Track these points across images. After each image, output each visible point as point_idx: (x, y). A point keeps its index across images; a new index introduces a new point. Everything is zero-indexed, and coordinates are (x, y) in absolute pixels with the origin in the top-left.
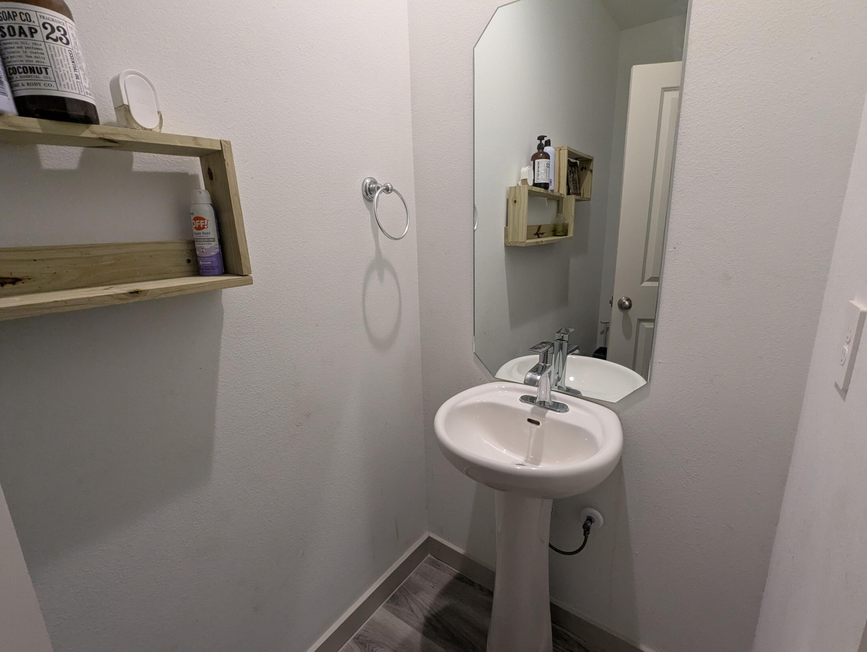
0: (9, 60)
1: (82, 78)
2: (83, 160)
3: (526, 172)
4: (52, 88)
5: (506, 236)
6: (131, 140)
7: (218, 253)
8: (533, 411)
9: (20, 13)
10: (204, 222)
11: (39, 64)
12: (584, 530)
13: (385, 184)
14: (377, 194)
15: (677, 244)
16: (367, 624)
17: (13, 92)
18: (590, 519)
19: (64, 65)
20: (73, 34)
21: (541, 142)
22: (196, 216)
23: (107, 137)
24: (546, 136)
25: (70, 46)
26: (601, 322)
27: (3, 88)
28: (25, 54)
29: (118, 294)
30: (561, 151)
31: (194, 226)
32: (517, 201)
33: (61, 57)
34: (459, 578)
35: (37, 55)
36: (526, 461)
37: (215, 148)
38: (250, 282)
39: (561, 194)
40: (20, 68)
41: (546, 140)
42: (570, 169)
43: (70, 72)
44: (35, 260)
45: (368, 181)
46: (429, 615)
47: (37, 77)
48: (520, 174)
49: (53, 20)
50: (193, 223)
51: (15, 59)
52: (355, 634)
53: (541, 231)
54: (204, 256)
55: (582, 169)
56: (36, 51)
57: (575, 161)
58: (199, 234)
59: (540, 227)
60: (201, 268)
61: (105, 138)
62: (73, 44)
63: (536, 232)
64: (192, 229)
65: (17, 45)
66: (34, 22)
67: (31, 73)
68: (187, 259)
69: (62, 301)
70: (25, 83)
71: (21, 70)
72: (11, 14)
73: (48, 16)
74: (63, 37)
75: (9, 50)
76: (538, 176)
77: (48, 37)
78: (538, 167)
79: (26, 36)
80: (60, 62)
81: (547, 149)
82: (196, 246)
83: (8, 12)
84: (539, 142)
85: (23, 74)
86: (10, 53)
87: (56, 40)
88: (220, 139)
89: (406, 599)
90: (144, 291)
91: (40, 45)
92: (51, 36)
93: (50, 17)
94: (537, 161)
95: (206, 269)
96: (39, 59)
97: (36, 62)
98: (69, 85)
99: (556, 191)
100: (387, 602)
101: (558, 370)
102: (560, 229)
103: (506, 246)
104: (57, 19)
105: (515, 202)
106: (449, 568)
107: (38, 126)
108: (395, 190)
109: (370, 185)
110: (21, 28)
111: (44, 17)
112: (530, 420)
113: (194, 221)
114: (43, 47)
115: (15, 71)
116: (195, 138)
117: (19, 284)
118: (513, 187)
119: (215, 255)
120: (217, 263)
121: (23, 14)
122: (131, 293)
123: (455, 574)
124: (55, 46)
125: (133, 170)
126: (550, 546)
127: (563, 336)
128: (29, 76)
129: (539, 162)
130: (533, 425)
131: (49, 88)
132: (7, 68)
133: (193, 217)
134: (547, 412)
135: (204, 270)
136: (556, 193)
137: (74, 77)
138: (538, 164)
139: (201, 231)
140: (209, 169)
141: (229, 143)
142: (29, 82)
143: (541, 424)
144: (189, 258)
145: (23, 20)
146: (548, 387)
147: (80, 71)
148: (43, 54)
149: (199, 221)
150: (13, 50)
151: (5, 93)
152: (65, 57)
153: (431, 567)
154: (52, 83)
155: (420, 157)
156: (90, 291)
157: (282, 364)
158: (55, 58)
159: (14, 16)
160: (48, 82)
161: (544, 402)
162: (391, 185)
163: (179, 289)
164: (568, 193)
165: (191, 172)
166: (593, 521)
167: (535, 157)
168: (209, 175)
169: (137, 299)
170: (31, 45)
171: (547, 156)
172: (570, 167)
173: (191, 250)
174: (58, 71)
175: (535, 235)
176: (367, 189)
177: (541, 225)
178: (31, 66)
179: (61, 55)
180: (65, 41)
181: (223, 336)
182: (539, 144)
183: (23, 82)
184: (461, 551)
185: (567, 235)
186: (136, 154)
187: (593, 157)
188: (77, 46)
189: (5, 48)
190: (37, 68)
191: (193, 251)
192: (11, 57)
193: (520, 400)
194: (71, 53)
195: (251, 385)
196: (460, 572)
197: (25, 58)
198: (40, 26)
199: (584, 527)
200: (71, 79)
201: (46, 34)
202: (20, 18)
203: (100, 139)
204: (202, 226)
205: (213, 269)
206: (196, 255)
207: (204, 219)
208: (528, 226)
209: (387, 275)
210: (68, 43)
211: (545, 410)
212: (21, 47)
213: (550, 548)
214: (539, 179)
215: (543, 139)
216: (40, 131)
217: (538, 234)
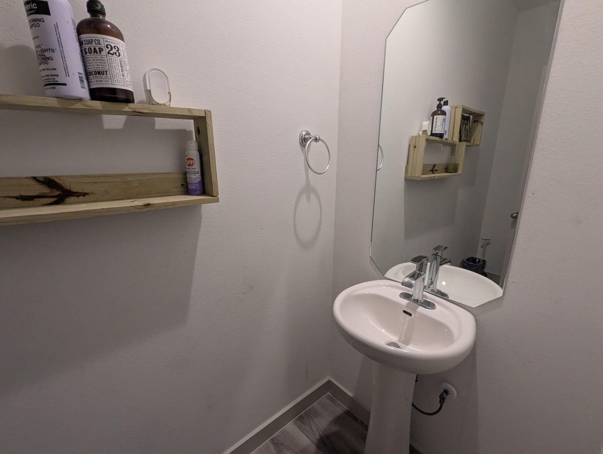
0: (88, 67)
1: (126, 76)
2: (126, 123)
3: (426, 125)
4: (109, 83)
5: (406, 171)
6: (151, 112)
7: (200, 181)
8: (408, 306)
9: (95, 40)
10: (193, 162)
11: (104, 69)
12: (440, 399)
13: (314, 136)
14: (308, 143)
15: (536, 191)
16: (281, 431)
17: (89, 86)
18: (446, 392)
19: (116, 69)
20: (122, 50)
21: (440, 102)
22: (188, 157)
23: (137, 110)
24: (444, 98)
25: (120, 57)
26: (482, 238)
27: (84, 84)
28: (96, 64)
29: (138, 206)
30: (456, 109)
31: (187, 164)
32: (416, 146)
33: (115, 65)
34: (348, 413)
35: (102, 64)
36: (399, 341)
37: (202, 115)
38: (217, 201)
39: (454, 141)
40: (93, 71)
41: (445, 101)
42: (463, 122)
43: (119, 73)
44: (96, 183)
45: (304, 133)
46: (323, 435)
47: (101, 77)
48: (421, 126)
49: (112, 42)
50: (187, 162)
51: (90, 67)
52: (271, 437)
53: (436, 168)
54: (192, 182)
55: (475, 121)
56: (102, 61)
57: (468, 115)
58: (189, 169)
59: (434, 166)
60: (190, 190)
61: (136, 111)
62: (122, 56)
63: (431, 169)
64: (185, 165)
65: (93, 59)
66: (102, 45)
67: (98, 75)
68: (182, 183)
69: (106, 208)
70: (95, 80)
71: (93, 73)
72: (90, 40)
73: (109, 41)
74: (117, 52)
75: (88, 62)
76: (436, 128)
77: (109, 53)
78: (436, 122)
79: (97, 53)
80: (114, 67)
81: (444, 108)
82: (188, 176)
83: (89, 40)
84: (438, 102)
85: (94, 75)
86: (88, 63)
87: (113, 54)
88: (204, 109)
89: (309, 420)
90: (153, 204)
91: (104, 58)
92: (110, 52)
93: (111, 41)
94: (435, 117)
95: (192, 191)
96: (103, 67)
97: (102, 68)
98: (118, 80)
99: (450, 139)
100: (296, 419)
101: (432, 277)
102: (451, 167)
103: (406, 179)
104: (114, 41)
105: (415, 147)
106: (341, 404)
107: (100, 106)
108: (322, 140)
109: (305, 135)
110: (95, 49)
111: (107, 41)
112: (405, 312)
113: (187, 161)
114: (105, 59)
115: (91, 73)
116: (189, 110)
117: (87, 196)
118: (414, 136)
119: (198, 182)
120: (198, 187)
121: (96, 40)
122: (145, 205)
123: (345, 410)
124: (112, 58)
125: (155, 128)
126: (413, 405)
127: (437, 252)
128: (97, 77)
129: (437, 118)
130: (407, 316)
131: (107, 83)
132: (87, 72)
133: (186, 158)
134: (418, 307)
135: (191, 192)
136: (450, 141)
137: (121, 75)
138: (436, 119)
139: (191, 167)
140: (198, 128)
141: (210, 112)
142: (97, 80)
143: (413, 315)
144: (183, 183)
145: (96, 44)
146: (421, 289)
147: (125, 72)
148: (105, 63)
149: (190, 161)
150: (90, 62)
151: (84, 87)
152: (117, 64)
153: (329, 401)
154: (108, 80)
155: (343, 116)
156: (124, 202)
157: (237, 253)
158: (111, 65)
159: (92, 42)
160: (107, 80)
161: (418, 300)
162: (319, 136)
163: (173, 203)
164: (460, 140)
165: (188, 129)
166: (449, 393)
167: (434, 114)
168: (198, 131)
169: (148, 209)
170: (99, 59)
171: (444, 113)
172: (463, 120)
173: (184, 178)
174: (113, 72)
175: (430, 171)
176: (303, 139)
177: (436, 164)
178: (99, 71)
179: (115, 63)
180: (118, 54)
181: (200, 233)
182: (438, 104)
183: (94, 80)
184: (350, 394)
185: (456, 172)
186: (156, 119)
187: (485, 113)
188: (124, 57)
189: (87, 61)
190: (101, 71)
191: (185, 179)
192: (89, 66)
193: (399, 296)
194: (120, 61)
195: (215, 265)
196: (349, 408)
197: (96, 66)
198: (105, 47)
199: (440, 397)
200: (120, 77)
201: (108, 51)
202: (94, 43)
203: (133, 111)
204: (191, 164)
205: (196, 191)
206: (187, 182)
207: (193, 160)
208: (423, 165)
209: (313, 197)
210: (119, 55)
211: (417, 306)
212: (94, 60)
213: (413, 407)
214: (436, 130)
215: (442, 100)
216: (101, 108)
217: (433, 171)
